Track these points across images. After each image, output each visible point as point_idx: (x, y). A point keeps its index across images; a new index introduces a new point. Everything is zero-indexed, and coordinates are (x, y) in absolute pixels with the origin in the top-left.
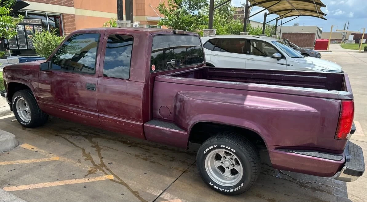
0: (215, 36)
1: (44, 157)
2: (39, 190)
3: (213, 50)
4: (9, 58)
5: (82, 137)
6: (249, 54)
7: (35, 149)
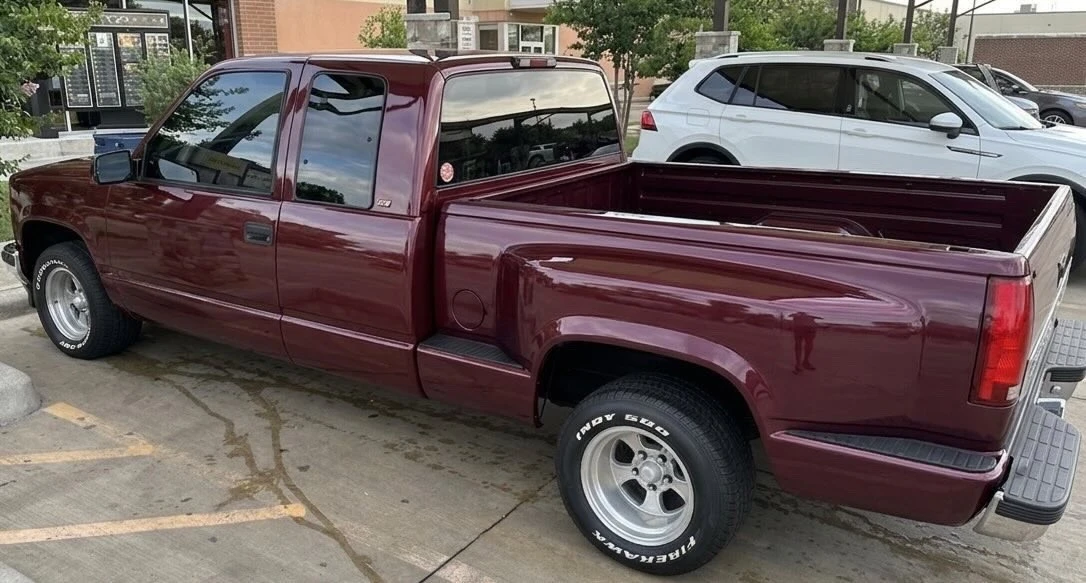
0: (736, 56)
1: (107, 445)
2: (77, 543)
3: (730, 102)
4: (63, 135)
5: (233, 384)
6: (852, 114)
7: (87, 420)
